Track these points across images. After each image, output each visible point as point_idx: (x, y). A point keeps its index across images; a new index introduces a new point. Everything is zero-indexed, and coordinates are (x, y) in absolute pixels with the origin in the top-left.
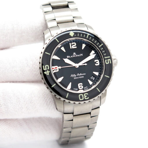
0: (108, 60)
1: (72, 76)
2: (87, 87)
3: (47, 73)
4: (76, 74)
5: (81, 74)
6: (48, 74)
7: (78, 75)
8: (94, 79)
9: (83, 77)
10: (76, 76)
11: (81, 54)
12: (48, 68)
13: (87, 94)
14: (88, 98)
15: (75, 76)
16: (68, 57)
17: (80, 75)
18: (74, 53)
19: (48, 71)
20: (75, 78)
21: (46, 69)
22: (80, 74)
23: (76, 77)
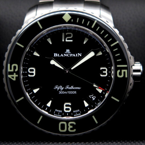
0: (123, 71)
1: (57, 87)
2: (79, 110)
3: (13, 77)
4: (64, 86)
5: (72, 88)
6: (14, 79)
7: (67, 87)
8: (94, 99)
9: (75, 92)
10: (64, 90)
11: (79, 54)
12: (16, 70)
13: (74, 123)
14: (75, 130)
15: (62, 88)
16: (56, 55)
17: (70, 88)
18: (68, 51)
19: (15, 74)
20: (60, 93)
21: (12, 70)
22: (70, 86)
23: (62, 91)
